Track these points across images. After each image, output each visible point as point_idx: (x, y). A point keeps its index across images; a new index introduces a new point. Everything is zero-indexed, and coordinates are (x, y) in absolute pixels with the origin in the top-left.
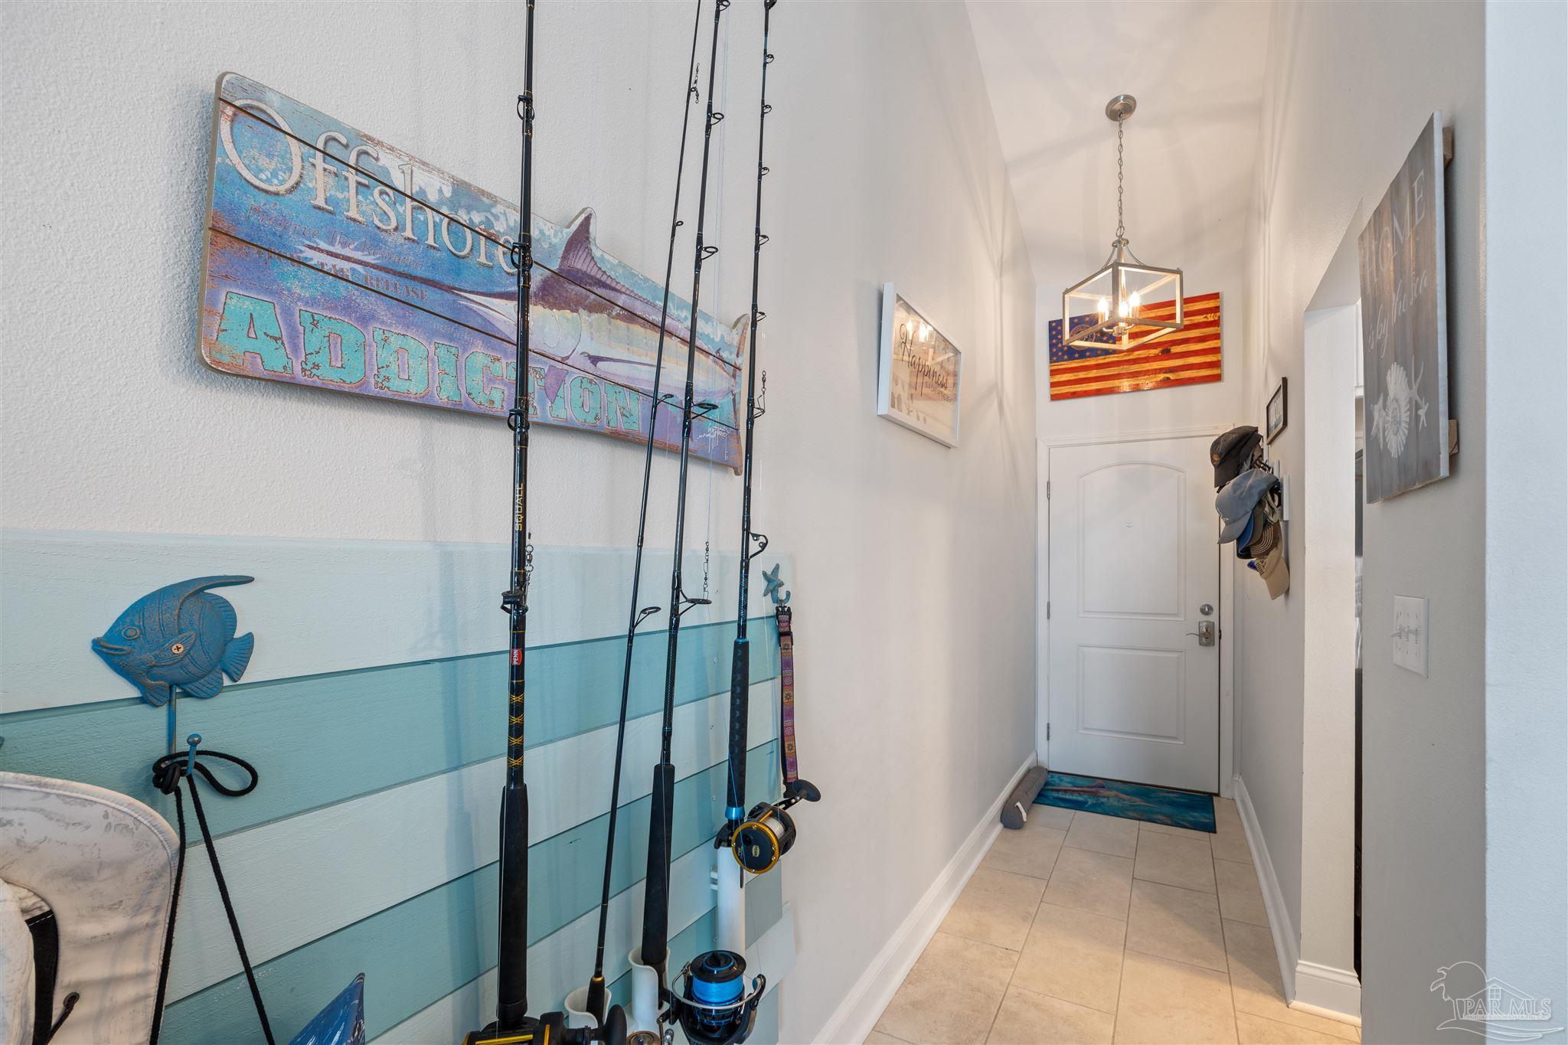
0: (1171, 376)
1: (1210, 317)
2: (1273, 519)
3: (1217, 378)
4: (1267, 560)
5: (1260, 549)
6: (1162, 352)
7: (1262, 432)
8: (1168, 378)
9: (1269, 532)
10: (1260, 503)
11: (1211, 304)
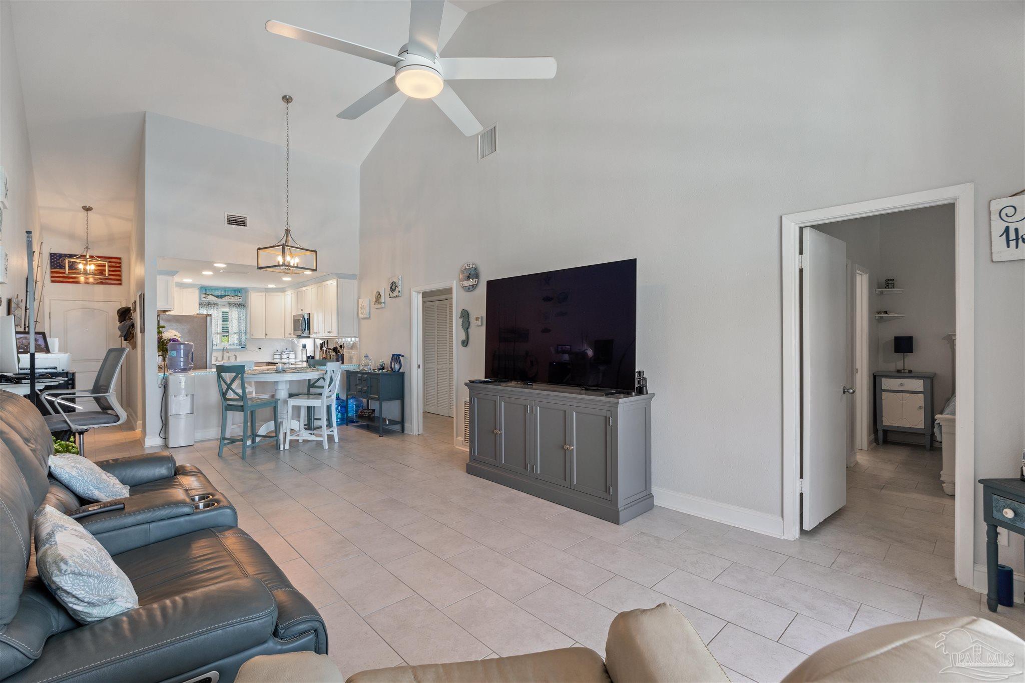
0: (104, 281)
1: (118, 265)
2: (132, 332)
3: (120, 284)
4: (131, 341)
5: (129, 339)
6: (100, 273)
7: (132, 309)
8: (102, 282)
9: (131, 335)
10: (129, 328)
11: (118, 261)
